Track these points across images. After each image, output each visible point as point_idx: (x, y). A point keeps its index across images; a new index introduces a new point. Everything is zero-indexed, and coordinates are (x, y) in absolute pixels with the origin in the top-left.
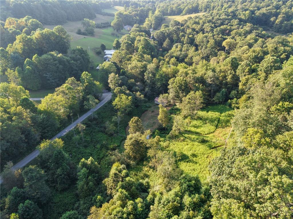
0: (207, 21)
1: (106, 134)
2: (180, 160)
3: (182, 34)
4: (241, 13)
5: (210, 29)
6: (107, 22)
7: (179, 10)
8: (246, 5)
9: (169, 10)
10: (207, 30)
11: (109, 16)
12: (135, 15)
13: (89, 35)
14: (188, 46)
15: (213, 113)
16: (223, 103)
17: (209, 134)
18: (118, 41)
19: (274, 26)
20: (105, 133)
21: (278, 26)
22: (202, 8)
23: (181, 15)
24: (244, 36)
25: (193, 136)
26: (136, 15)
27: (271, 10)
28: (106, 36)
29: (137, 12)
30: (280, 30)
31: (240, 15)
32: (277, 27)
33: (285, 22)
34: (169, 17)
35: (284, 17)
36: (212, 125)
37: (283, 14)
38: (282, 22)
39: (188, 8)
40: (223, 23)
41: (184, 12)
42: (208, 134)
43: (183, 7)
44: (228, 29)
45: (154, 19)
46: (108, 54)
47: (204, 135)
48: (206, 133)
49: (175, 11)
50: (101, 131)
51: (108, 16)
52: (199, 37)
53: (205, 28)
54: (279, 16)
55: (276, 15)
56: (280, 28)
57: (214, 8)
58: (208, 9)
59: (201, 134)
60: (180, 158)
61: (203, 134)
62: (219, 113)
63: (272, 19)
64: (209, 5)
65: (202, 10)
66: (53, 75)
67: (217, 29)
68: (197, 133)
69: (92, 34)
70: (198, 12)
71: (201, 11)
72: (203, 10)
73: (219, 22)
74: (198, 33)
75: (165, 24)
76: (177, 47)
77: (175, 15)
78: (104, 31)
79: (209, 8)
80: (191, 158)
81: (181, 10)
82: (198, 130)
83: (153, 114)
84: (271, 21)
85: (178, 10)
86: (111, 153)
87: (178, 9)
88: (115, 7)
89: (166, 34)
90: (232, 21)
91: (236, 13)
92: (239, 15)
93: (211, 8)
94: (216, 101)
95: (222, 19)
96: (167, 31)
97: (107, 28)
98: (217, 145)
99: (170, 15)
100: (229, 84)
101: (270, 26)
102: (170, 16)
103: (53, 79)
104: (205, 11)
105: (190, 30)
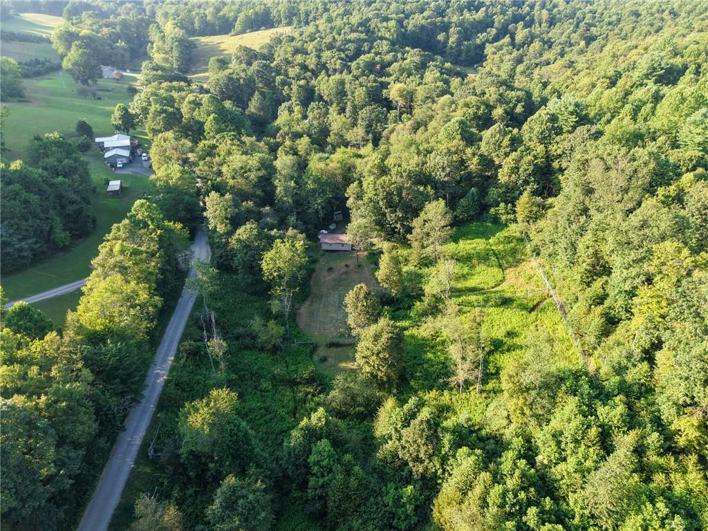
0: (325, 46)
1: (262, 349)
2: (490, 353)
3: (281, 80)
4: (379, 25)
5: (341, 63)
6: (34, 59)
7: (224, 20)
8: (378, 7)
9: (196, 21)
10: (333, 66)
11: (24, 41)
12: (110, 36)
13: (9, 98)
14: (321, 107)
15: (468, 241)
16: (475, 218)
17: (499, 285)
18: (125, 110)
19: (448, 52)
20: (257, 348)
21: (454, 51)
22: (279, 16)
23: (233, 33)
24: (419, 76)
25: (473, 298)
26: (115, 37)
27: (432, 18)
28: (66, 99)
29: (114, 28)
30: (459, 58)
31: (379, 31)
32: (454, 53)
33: (466, 43)
34: (204, 39)
35: (459, 32)
36: (492, 266)
37: (456, 26)
38: (459, 43)
39: (247, 16)
40: (360, 50)
41: (238, 26)
42: (496, 286)
43: (232, 13)
44: (378, 63)
45: (177, 46)
46: (114, 148)
47: (493, 290)
48: (493, 285)
49: (213, 25)
50: (247, 348)
51: (20, 41)
52: (325, 85)
53: (328, 62)
54: (451, 30)
55: (445, 28)
56: (459, 55)
57: (309, 15)
58: (294, 18)
59: (482, 289)
60: (492, 348)
61: (488, 289)
62: (484, 240)
63: (441, 37)
64: (293, 8)
65: (281, 21)
66: (15, 227)
67: (358, 63)
68: (473, 290)
69: (21, 97)
70: (272, 27)
71: (279, 22)
72: (284, 22)
73: (351, 46)
74: (315, 74)
75: (216, 57)
76: (291, 111)
77: (214, 35)
78: (43, 83)
79: (295, 15)
80: (509, 341)
81: (227, 20)
82: (470, 283)
83: (333, 275)
84: (439, 41)
85: (220, 21)
86: (312, 390)
87: (219, 19)
88: (22, 15)
89: (241, 81)
90: (375, 44)
91: (370, 26)
92: (376, 30)
93: (302, 15)
94: (461, 217)
95: (354, 40)
96: (243, 75)
97: (47, 77)
98: (535, 302)
99: (203, 34)
100: (474, 177)
101: (439, 51)
102: (203, 36)
103: (20, 240)
104: (289, 24)
105: (297, 69)
